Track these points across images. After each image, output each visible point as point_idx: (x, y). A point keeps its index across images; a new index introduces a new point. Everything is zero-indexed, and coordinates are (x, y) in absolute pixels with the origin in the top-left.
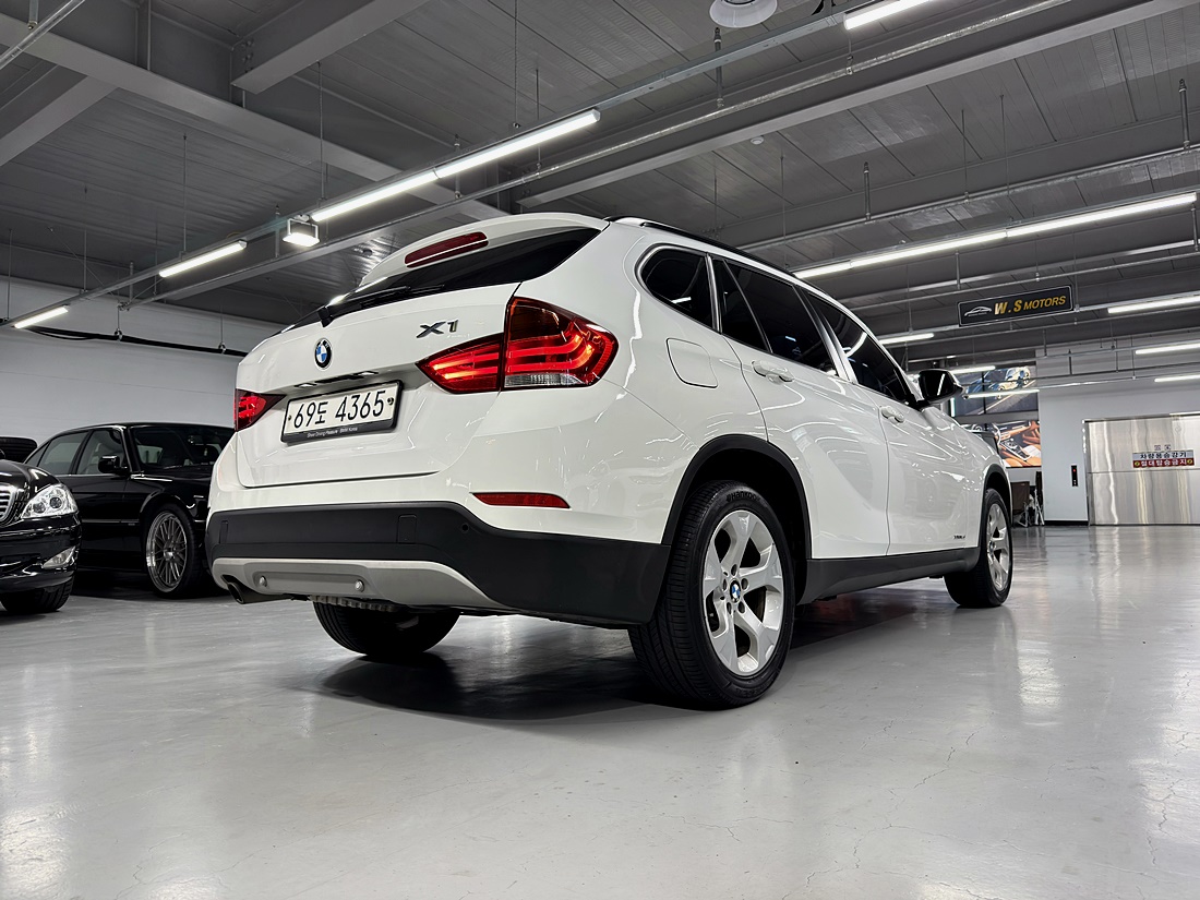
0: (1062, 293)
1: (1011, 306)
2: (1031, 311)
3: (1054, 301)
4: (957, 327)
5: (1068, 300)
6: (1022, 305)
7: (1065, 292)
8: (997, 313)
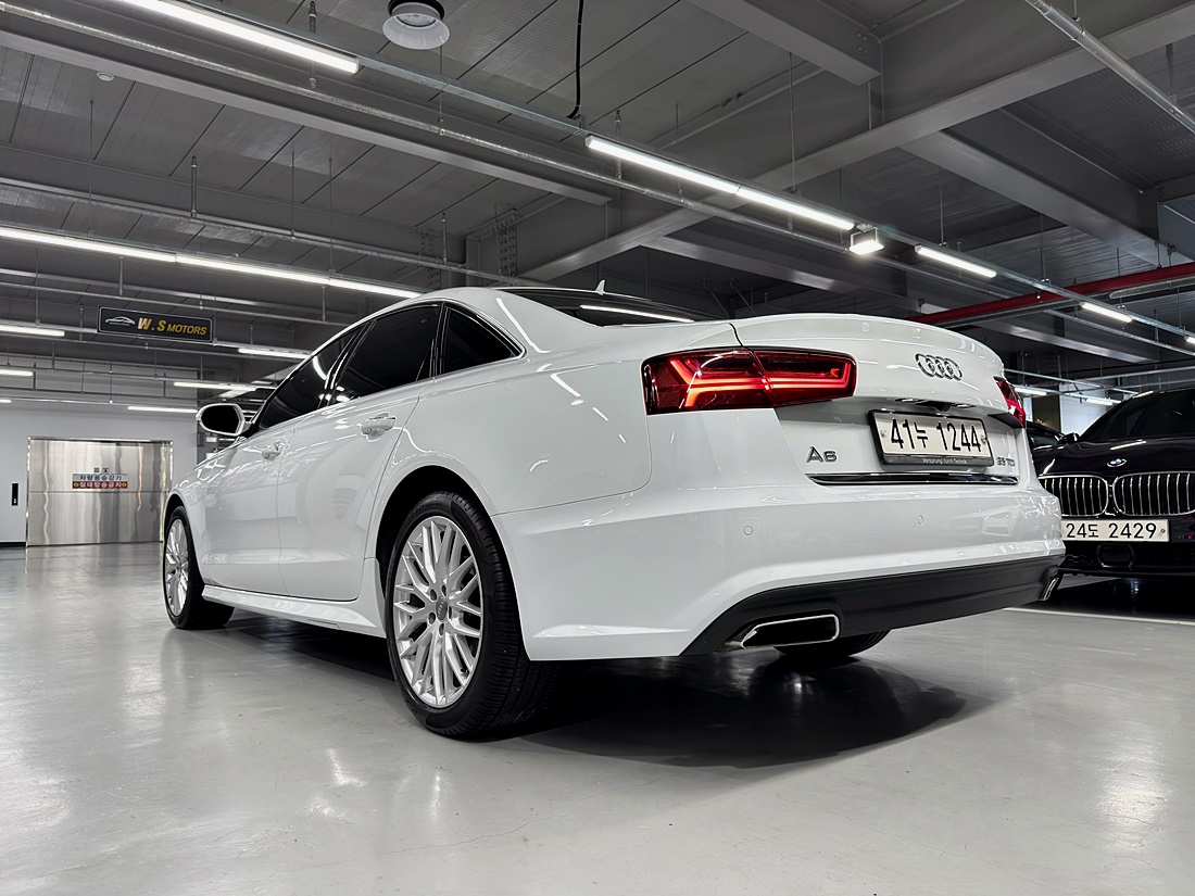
0: (204, 324)
1: (154, 324)
2: (173, 334)
3: (195, 330)
4: (95, 331)
5: (208, 331)
6: (166, 326)
7: (206, 324)
8: (140, 327)
